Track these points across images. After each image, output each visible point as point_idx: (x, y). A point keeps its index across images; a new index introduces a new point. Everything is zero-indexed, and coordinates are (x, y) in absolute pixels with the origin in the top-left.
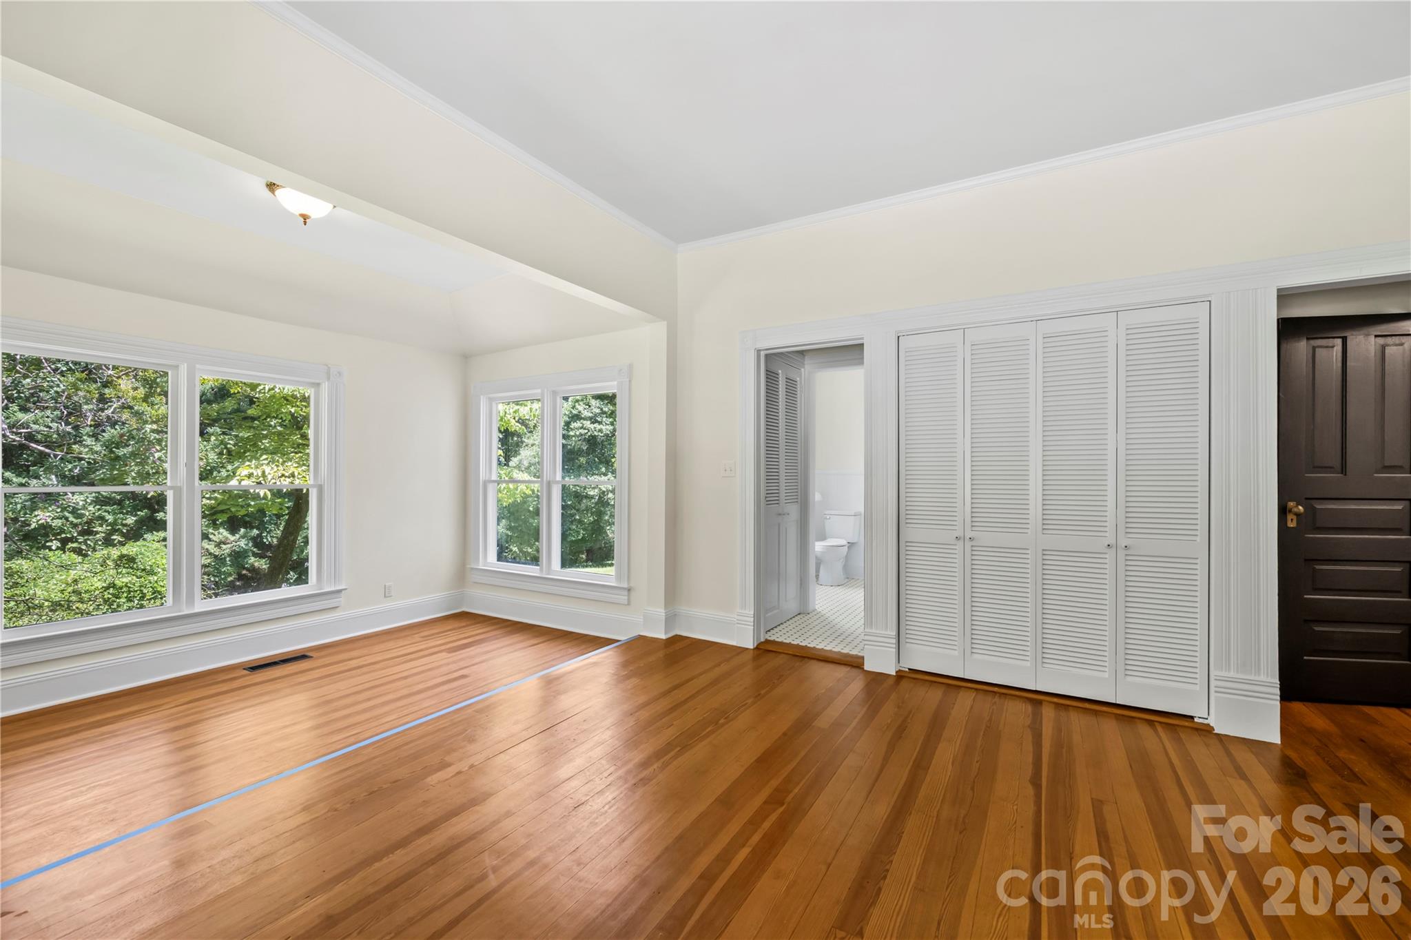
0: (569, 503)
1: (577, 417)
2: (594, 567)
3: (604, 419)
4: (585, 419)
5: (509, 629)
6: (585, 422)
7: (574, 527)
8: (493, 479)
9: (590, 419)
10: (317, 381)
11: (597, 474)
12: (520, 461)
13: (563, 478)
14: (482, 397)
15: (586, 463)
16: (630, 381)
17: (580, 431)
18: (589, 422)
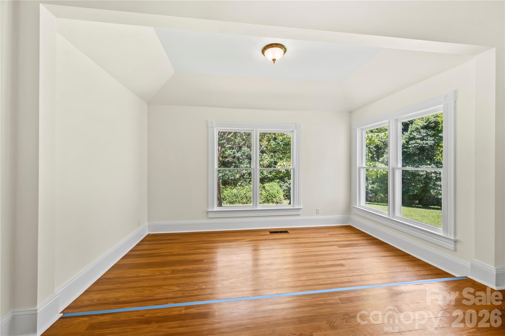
0: (409, 178)
1: (414, 138)
2: (423, 208)
3: (429, 138)
4: (418, 139)
5: (370, 241)
6: (417, 140)
7: (411, 188)
8: (363, 166)
9: (420, 139)
10: (293, 130)
11: (425, 165)
12: (384, 159)
13: (403, 166)
14: (358, 129)
15: (418, 159)
16: (455, 102)
17: (415, 145)
18: (420, 140)
